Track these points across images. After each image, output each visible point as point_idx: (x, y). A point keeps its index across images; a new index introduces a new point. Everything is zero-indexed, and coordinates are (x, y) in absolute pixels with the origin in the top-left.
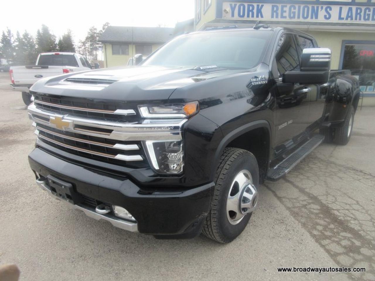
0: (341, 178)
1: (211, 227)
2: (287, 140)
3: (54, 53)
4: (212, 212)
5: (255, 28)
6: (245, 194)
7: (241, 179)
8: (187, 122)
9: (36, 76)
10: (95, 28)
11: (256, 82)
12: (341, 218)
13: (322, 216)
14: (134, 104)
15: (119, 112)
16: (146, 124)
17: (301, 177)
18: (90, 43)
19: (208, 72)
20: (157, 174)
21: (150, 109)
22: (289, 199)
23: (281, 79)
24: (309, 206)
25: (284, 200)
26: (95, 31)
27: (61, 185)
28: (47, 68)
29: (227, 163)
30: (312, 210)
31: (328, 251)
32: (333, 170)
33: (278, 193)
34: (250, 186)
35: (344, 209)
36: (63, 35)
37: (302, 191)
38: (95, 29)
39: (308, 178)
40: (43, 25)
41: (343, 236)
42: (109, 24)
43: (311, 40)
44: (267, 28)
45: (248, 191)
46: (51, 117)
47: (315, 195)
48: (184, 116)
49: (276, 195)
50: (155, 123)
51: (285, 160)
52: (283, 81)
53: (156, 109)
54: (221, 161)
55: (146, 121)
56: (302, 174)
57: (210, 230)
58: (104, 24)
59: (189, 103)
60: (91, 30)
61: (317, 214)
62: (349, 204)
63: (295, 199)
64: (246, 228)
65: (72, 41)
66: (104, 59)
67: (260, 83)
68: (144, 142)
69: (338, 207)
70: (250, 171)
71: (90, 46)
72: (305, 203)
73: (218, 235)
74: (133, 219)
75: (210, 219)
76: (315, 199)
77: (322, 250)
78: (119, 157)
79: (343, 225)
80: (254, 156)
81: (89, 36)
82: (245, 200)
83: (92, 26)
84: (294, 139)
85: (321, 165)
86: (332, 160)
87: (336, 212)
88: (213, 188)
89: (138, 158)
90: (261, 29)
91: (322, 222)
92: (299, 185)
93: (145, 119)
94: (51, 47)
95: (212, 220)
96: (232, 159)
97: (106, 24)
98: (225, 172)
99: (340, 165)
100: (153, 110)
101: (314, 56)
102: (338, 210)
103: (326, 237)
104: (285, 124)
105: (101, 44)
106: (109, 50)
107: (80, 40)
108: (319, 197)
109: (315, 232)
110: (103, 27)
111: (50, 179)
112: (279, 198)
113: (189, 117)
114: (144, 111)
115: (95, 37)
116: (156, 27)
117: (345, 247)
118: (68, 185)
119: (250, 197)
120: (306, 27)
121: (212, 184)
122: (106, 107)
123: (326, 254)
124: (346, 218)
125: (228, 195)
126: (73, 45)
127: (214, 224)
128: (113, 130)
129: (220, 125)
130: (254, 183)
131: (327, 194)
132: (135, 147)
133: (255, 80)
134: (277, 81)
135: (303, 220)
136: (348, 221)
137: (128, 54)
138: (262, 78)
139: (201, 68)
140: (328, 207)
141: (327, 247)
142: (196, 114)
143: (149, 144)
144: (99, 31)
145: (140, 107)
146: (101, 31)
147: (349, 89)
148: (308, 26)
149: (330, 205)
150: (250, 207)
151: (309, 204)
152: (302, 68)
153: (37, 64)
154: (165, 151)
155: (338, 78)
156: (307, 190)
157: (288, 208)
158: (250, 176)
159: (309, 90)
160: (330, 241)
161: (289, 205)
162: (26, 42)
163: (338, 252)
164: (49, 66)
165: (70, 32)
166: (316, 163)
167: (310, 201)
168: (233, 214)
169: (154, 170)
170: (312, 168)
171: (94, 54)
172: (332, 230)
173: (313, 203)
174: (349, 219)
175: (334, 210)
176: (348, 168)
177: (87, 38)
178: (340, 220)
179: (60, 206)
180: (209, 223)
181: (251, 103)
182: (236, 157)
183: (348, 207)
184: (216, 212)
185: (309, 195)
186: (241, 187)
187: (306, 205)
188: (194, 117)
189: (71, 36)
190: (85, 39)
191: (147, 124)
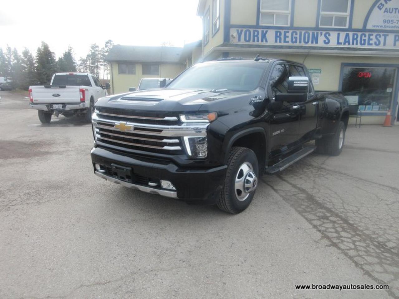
0: (327, 178)
1: (225, 199)
2: (283, 146)
3: (68, 73)
4: (225, 188)
5: (255, 60)
6: (248, 178)
7: (245, 168)
8: (210, 125)
9: (53, 95)
10: (96, 45)
11: (255, 100)
12: (321, 202)
13: (306, 200)
14: (177, 114)
15: (167, 118)
16: (183, 126)
17: (295, 177)
18: (91, 61)
19: (221, 94)
20: (190, 158)
21: (187, 117)
22: (283, 191)
23: (274, 98)
24: (298, 195)
25: (279, 191)
26: (97, 49)
27: (123, 169)
28: (65, 87)
29: (235, 155)
30: (300, 197)
31: (306, 219)
32: (322, 173)
33: (275, 188)
34: (251, 173)
35: (324, 197)
36: (64, 53)
37: (294, 186)
38: (97, 47)
39: (301, 178)
40: (43, 43)
41: (319, 211)
42: (112, 41)
43: (302, 68)
44: (265, 60)
45: (250, 176)
46: (116, 124)
47: (304, 189)
48: (208, 121)
49: (273, 189)
50: (189, 125)
51: (281, 162)
52: (276, 100)
53: (191, 117)
54: (230, 154)
55: (184, 124)
56: (296, 176)
57: (224, 202)
58: (107, 41)
59: (211, 113)
60: (93, 48)
61: (303, 199)
62: (328, 194)
63: (288, 191)
64: (249, 207)
65: (73, 59)
66: (110, 78)
67: (257, 101)
68: (183, 137)
69: (320, 196)
70: (251, 164)
71: (91, 64)
72: (295, 193)
73: (229, 205)
74: (174, 189)
75: (224, 193)
76: (303, 191)
77: (302, 218)
78: (166, 148)
79: (321, 206)
80: (254, 153)
81: (90, 54)
82: (248, 182)
83: (93, 44)
84: (289, 146)
85: (313, 170)
86: (323, 166)
87: (317, 199)
88: (226, 169)
89: (178, 148)
90: (261, 61)
91: (306, 204)
92: (293, 182)
93: (183, 123)
94: (52, 65)
95: (225, 194)
96: (238, 153)
97: (108, 41)
98: (234, 161)
99: (328, 170)
100: (189, 118)
101: (296, 82)
102: (319, 197)
103: (306, 212)
104: (278, 132)
105: (103, 62)
106: (116, 69)
107: (81, 58)
108: (307, 190)
109: (299, 209)
110: (105, 44)
111: (113, 166)
112: (276, 190)
113: (211, 122)
114: (183, 118)
115: (97, 55)
116: (161, 46)
117: (318, 216)
118: (129, 169)
119: (251, 180)
120: (306, 51)
121: (225, 167)
122: (157, 116)
123: (305, 220)
124: (324, 202)
125: (236, 177)
126: (74, 63)
127: (226, 197)
128: (163, 130)
129: (231, 128)
130: (255, 172)
131: (314, 188)
132: (177, 141)
133: (254, 99)
134: (272, 100)
135: (292, 203)
136: (325, 203)
137: (135, 74)
138: (259, 98)
139: (217, 91)
140: (312, 196)
141: (306, 217)
142: (216, 120)
143: (186, 139)
144: (102, 49)
145: (181, 115)
146: (103, 48)
147: (338, 108)
148: (309, 50)
149: (314, 195)
150: (251, 187)
151: (298, 194)
152: (289, 91)
153: (51, 84)
154: (195, 144)
155: (327, 98)
156: (299, 186)
157: (282, 196)
158: (251, 167)
159: (298, 107)
160: (309, 214)
161: (283, 194)
162: (26, 59)
163: (313, 219)
164: (67, 86)
165: (71, 50)
166: (309, 169)
167: (300, 192)
168: (239, 192)
169: (188, 155)
170: (305, 172)
171: (96, 72)
172: (311, 208)
173: (301, 193)
174: (326, 202)
175: (316, 197)
176: (336, 172)
177: (88, 56)
178: (320, 203)
179: (107, 195)
180: (223, 196)
181: (253, 115)
182: (241, 152)
183: (327, 195)
184: (227, 188)
185: (299, 189)
186: (245, 173)
187: (296, 194)
188: (215, 122)
189: (71, 54)
190: (86, 56)
191: (185, 126)
